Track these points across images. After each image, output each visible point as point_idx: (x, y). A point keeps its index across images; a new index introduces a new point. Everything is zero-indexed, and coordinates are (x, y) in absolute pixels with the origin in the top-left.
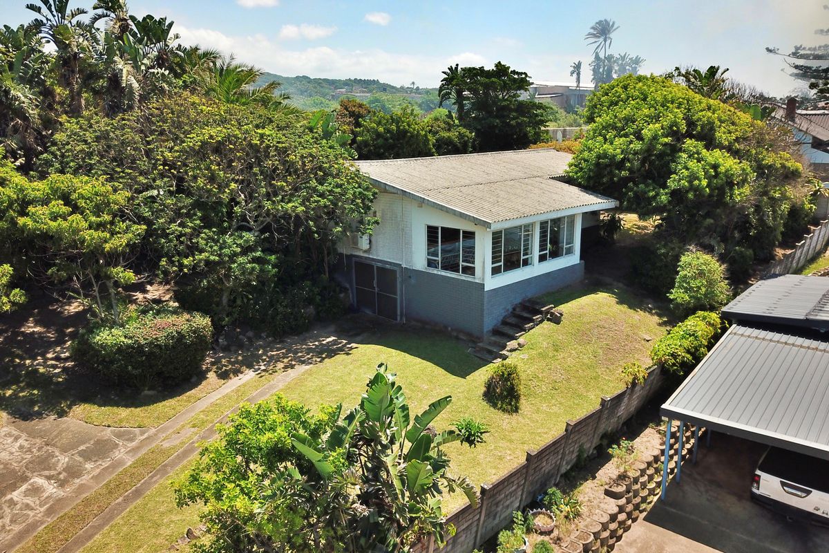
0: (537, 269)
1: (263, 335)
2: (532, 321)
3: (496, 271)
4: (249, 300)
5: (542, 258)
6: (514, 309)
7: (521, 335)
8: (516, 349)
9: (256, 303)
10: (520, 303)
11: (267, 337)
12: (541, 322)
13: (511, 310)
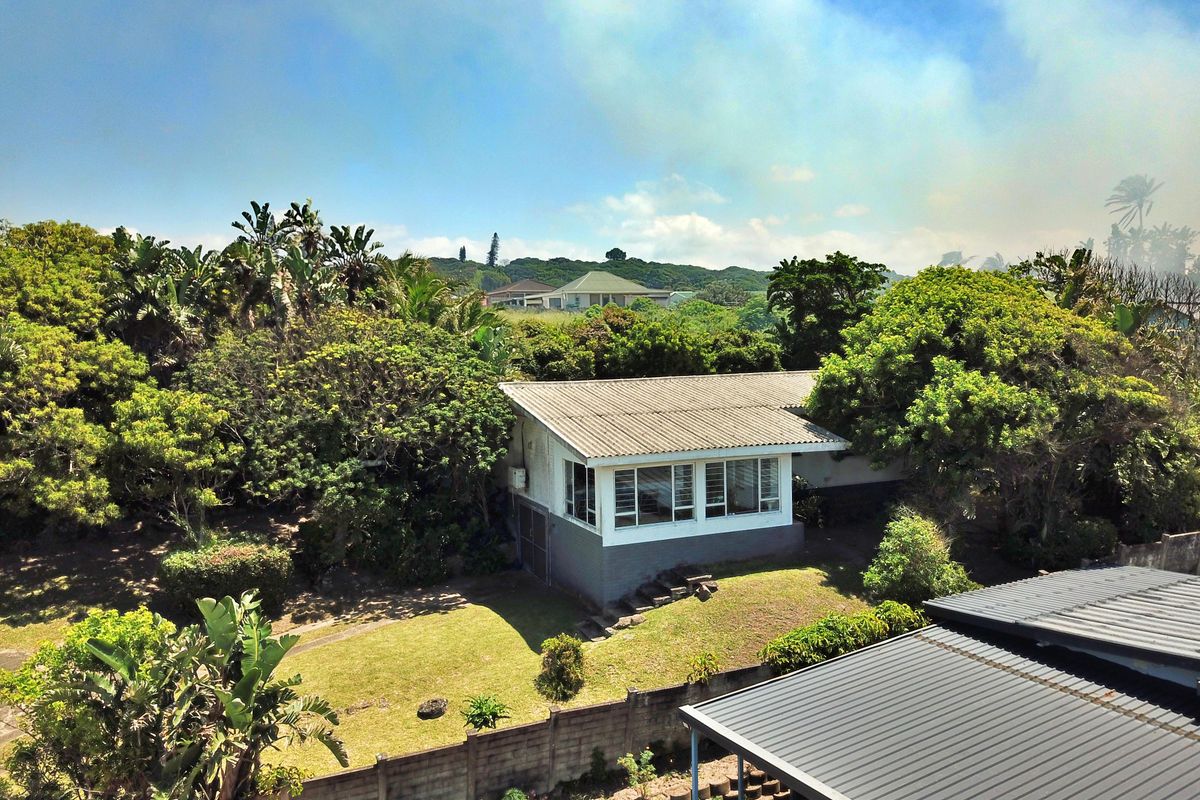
0: (701, 526)
1: (379, 582)
2: (669, 593)
3: (621, 522)
4: (365, 537)
5: (711, 513)
6: (659, 576)
7: (645, 611)
8: (626, 627)
9: (373, 544)
10: (671, 570)
11: (384, 585)
12: (685, 596)
13: (654, 577)
